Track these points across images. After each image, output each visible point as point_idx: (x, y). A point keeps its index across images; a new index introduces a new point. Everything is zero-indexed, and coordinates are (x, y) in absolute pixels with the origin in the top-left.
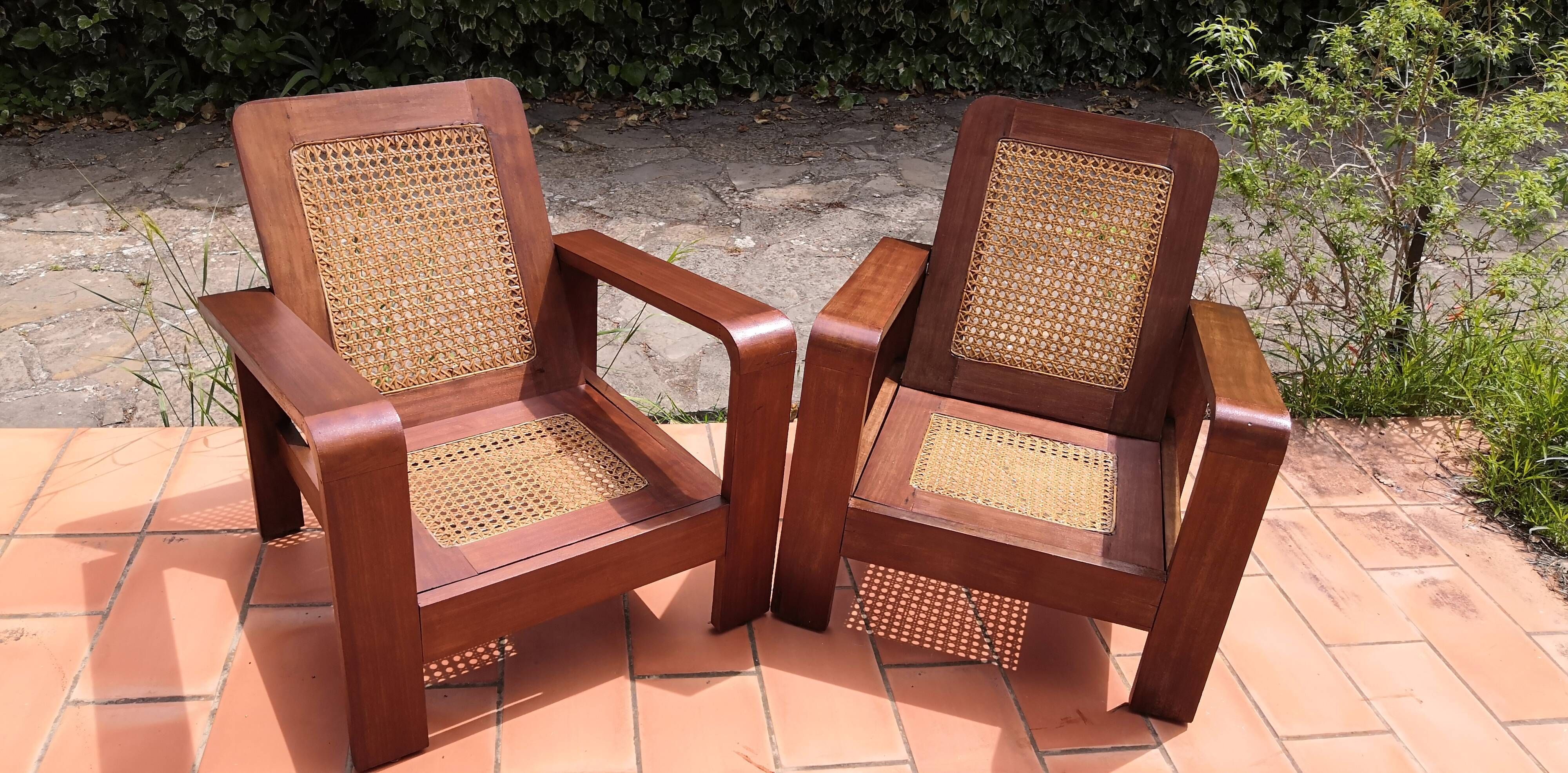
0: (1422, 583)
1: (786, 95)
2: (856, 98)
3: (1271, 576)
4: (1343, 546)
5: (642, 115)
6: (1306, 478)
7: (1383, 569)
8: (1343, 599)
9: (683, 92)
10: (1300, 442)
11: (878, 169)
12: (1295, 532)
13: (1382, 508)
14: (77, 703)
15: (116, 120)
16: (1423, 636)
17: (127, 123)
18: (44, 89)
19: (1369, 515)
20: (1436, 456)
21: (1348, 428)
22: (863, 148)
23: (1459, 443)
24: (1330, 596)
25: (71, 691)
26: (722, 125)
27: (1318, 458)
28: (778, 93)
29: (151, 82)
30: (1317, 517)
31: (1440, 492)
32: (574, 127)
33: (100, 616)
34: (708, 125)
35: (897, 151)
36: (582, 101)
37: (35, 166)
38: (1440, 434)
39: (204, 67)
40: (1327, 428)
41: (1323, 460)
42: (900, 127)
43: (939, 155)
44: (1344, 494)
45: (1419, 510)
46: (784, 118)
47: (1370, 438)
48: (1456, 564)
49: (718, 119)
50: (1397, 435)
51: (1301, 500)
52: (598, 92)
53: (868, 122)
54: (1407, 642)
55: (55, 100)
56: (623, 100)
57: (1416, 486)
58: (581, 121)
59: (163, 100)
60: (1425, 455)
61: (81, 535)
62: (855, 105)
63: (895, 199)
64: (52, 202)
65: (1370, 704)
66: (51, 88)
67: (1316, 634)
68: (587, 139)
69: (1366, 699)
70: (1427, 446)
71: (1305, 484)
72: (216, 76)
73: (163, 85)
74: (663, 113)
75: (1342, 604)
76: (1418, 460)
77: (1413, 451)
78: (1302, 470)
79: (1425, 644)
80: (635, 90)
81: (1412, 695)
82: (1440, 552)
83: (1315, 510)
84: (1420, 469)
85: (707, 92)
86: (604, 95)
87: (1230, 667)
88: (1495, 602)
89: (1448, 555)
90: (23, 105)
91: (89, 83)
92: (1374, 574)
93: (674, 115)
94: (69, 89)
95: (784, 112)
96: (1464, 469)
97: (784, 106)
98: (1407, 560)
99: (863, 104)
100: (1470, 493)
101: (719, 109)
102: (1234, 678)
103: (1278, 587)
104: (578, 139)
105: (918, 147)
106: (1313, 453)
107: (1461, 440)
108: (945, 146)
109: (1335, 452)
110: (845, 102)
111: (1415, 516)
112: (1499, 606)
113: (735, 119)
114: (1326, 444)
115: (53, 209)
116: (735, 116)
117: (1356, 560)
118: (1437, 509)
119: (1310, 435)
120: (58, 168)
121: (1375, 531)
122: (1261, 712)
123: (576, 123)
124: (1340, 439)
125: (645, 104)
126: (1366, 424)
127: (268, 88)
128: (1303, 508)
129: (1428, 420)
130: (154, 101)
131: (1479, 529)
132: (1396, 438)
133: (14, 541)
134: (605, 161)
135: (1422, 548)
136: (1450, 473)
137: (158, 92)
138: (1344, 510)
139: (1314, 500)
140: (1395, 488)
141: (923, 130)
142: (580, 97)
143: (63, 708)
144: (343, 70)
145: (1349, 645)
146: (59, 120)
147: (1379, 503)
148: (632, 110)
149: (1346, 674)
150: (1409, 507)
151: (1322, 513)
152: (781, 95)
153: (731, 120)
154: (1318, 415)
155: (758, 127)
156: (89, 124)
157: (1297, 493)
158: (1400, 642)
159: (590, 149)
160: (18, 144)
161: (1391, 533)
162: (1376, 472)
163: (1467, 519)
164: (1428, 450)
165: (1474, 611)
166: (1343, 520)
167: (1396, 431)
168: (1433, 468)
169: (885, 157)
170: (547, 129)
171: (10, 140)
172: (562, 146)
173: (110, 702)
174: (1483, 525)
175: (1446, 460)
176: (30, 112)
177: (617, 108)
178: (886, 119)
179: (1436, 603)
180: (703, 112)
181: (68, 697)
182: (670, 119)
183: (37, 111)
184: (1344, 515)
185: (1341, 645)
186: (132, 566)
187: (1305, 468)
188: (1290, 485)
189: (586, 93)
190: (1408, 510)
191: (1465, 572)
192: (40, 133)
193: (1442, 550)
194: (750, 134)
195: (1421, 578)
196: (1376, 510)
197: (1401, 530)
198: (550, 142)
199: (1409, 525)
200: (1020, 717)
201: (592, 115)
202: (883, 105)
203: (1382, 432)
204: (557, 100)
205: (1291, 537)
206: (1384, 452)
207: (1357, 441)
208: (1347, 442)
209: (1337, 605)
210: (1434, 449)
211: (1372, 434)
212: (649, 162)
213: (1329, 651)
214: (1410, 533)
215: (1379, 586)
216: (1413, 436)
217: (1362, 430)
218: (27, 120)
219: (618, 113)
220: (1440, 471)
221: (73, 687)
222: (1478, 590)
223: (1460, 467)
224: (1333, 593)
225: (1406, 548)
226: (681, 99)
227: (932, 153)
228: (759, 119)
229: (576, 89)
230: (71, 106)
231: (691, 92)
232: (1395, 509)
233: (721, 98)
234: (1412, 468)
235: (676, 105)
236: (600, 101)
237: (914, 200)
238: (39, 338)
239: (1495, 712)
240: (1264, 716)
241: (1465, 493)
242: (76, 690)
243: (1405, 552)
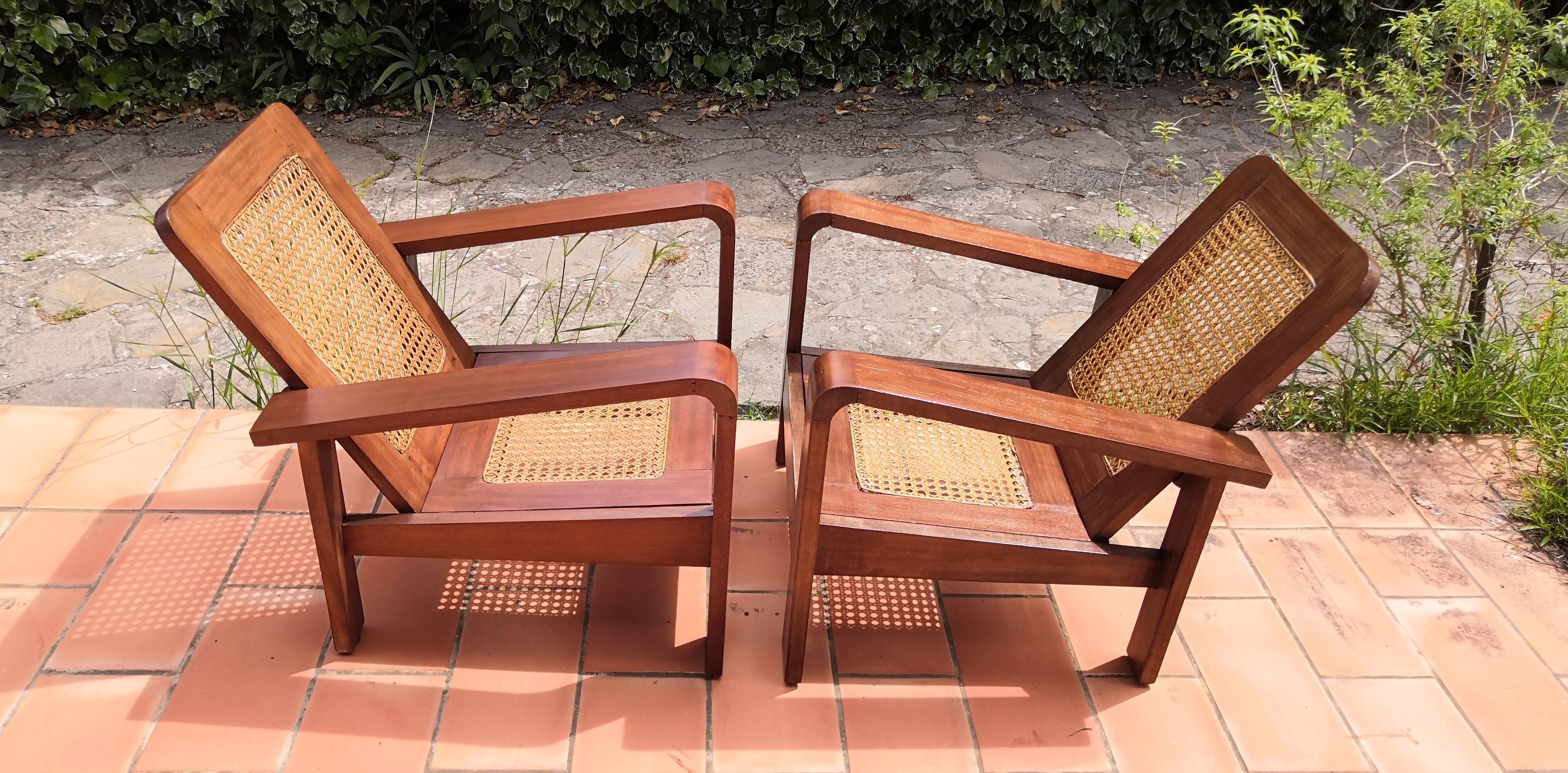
0: (1444, 614)
1: (870, 85)
2: (941, 89)
3: (1274, 600)
4: (1361, 570)
5: (724, 106)
6: (1334, 496)
7: (1402, 598)
8: (1350, 627)
9: (766, 83)
10: (1335, 457)
11: (954, 161)
12: (1310, 555)
13: (1414, 532)
14: (50, 671)
15: (226, 110)
16: (1434, 672)
17: (236, 113)
18: (165, 81)
19: (1398, 538)
20: (1486, 477)
21: (1392, 444)
22: (942, 139)
23: (1517, 464)
24: (1336, 624)
25: (46, 660)
26: (802, 116)
27: (1352, 474)
28: (863, 84)
29: (259, 73)
30: (1338, 538)
31: (1485, 516)
32: (655, 118)
33: (87, 589)
34: (787, 116)
35: (975, 143)
36: (666, 92)
37: (148, 153)
38: (1495, 453)
39: (308, 60)
40: (1369, 443)
41: (1357, 478)
42: (982, 118)
43: (1019, 147)
44: (1373, 515)
45: (1455, 535)
46: (865, 109)
47: (1415, 455)
48: (1488, 596)
49: (799, 110)
50: (1446, 453)
51: (1323, 520)
52: (683, 83)
53: (950, 114)
54: (1414, 678)
55: (172, 92)
56: (708, 90)
57: (1457, 510)
58: (663, 112)
59: (270, 92)
60: (1474, 475)
61: (86, 510)
62: (939, 96)
63: (965, 192)
64: (158, 188)
65: (1358, 743)
66: (170, 80)
67: (1312, 665)
68: (666, 130)
69: (1355, 737)
70: (1479, 466)
71: (1332, 502)
72: (319, 67)
73: (269, 78)
74: (744, 104)
75: (1348, 633)
76: (1466, 480)
77: (1460, 470)
78: (1332, 488)
79: (1434, 681)
80: (717, 80)
81: (1408, 736)
82: (1471, 582)
83: (1337, 530)
84: (1466, 491)
85: (790, 83)
86: (688, 86)
87: (1210, 695)
88: (1525, 639)
89: (1479, 585)
90: (143, 97)
91: (204, 75)
92: (1391, 603)
93: (755, 106)
94: (186, 81)
95: (865, 103)
96: (1517, 493)
97: (866, 97)
98: (1432, 589)
99: (948, 95)
100: (1517, 519)
101: (801, 100)
102: (1211, 707)
103: (1280, 611)
104: (657, 130)
105: (998, 139)
106: (1347, 470)
107: (1519, 460)
108: (1027, 138)
109: (1373, 469)
110: (930, 93)
111: (1451, 542)
112: (1529, 644)
113: (816, 110)
114: (1364, 460)
115: (158, 195)
116: (817, 106)
117: (1373, 586)
118: (1477, 535)
119: (1348, 450)
120: (169, 156)
121: (1401, 556)
122: (1234, 744)
123: (658, 114)
124: (1380, 456)
125: (728, 95)
126: (1412, 439)
127: (366, 80)
128: (1324, 528)
129: (1485, 438)
130: (261, 92)
131: (1523, 560)
132: (1445, 456)
133: (25, 514)
134: (680, 152)
135: (1452, 576)
136: (1500, 496)
137: (265, 83)
138: (1370, 532)
139: (1339, 520)
140: (1432, 511)
141: (1006, 121)
142: (664, 88)
143: (36, 676)
144: (437, 62)
145: (1347, 678)
146: (175, 110)
147: (1410, 526)
148: (715, 101)
149: (1338, 709)
150: (1445, 532)
151: (1344, 535)
152: (866, 86)
153: (812, 111)
154: (1358, 429)
155: (838, 118)
156: (202, 114)
157: (1321, 512)
158: (1406, 677)
159: (667, 140)
160: (137, 134)
161: (1419, 558)
162: (1415, 493)
163: (1510, 547)
164: (1479, 469)
165: (1497, 648)
166: (1367, 543)
167: (1446, 449)
168: (1482, 490)
169: (962, 149)
170: (628, 119)
171: (130, 130)
172: (640, 137)
173: (80, 673)
174: (1527, 554)
175: (1498, 482)
176: (150, 103)
177: (699, 99)
178: (969, 112)
179: (1456, 637)
180: (785, 103)
181: (43, 666)
182: (751, 110)
183: (156, 102)
184: (1370, 537)
185: (1338, 678)
186: (126, 542)
187: (1335, 485)
188: (1314, 503)
189: (670, 84)
190: (1443, 535)
191: (1496, 605)
192: (157, 122)
193: (1475, 580)
194: (828, 126)
195: (1443, 608)
196: (1406, 533)
197: (1430, 556)
198: (629, 132)
199: (1441, 552)
200: (970, 736)
201: (674, 106)
202: (968, 96)
203: (1431, 449)
204: (642, 91)
205: (1304, 559)
206: (1428, 471)
207: (1400, 458)
208: (1388, 458)
209: (1342, 634)
210: (1486, 468)
211: (1418, 451)
212: (723, 154)
213: (1323, 684)
214: (1441, 560)
215: (1393, 615)
216: (1465, 454)
217: (1408, 446)
218: (147, 110)
219: (700, 104)
220: (1489, 494)
221: (49, 656)
222: (1507, 625)
223: (1512, 491)
224: (1339, 620)
225: (1433, 576)
226: (763, 90)
227: (1012, 145)
228: (841, 110)
229: (660, 80)
230: (187, 97)
231: (773, 82)
232: (1429, 534)
233: (803, 89)
234: (1457, 489)
235: (758, 96)
236: (685, 92)
237: (985, 194)
238: (128, 317)
239: (1500, 758)
240: (1236, 749)
241: (1513, 519)
242: (51, 659)
243: (1431, 580)
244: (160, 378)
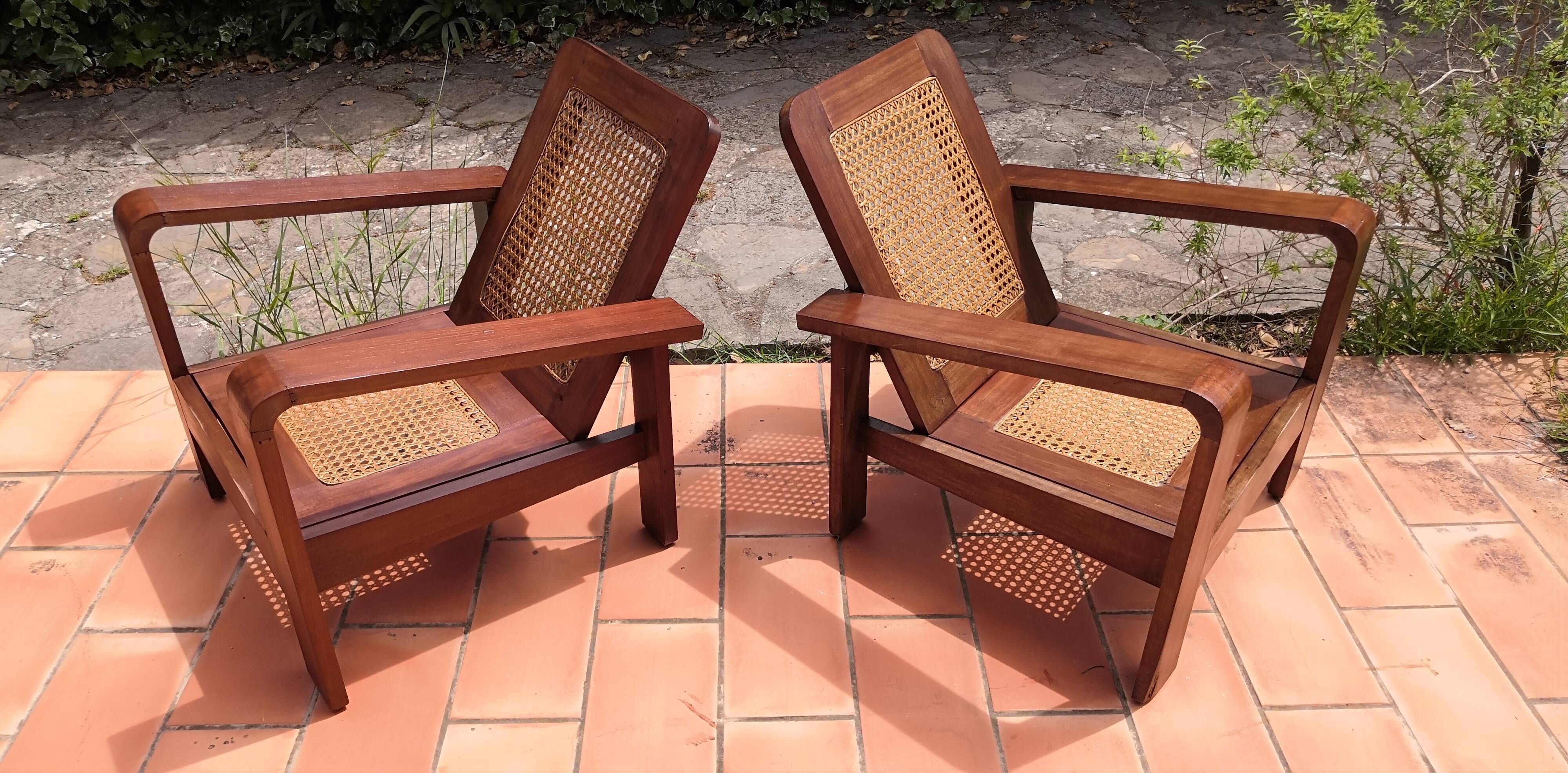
0: (1472, 541)
1: (902, 8)
2: (974, 9)
3: (1295, 531)
4: (1388, 498)
5: (752, 36)
6: (1363, 422)
7: (1428, 525)
8: (1373, 557)
9: (794, 10)
10: (1366, 382)
11: (987, 84)
12: (1335, 483)
13: (1445, 457)
14: (88, 631)
15: (258, 62)
16: (1458, 600)
17: (268, 64)
18: (197, 35)
19: (1428, 464)
20: (1524, 397)
21: (1427, 367)
22: (974, 61)
23: (1558, 383)
24: (1359, 554)
25: (85, 620)
26: (832, 43)
27: (1383, 399)
28: (894, 7)
29: (288, 23)
30: (1365, 466)
31: (1520, 439)
32: (683, 50)
33: (122, 550)
34: (817, 44)
35: (1010, 64)
36: (694, 24)
37: (184, 110)
38: (1536, 372)
39: (336, 7)
40: (1402, 367)
41: (1388, 402)
42: (1017, 37)
43: (1054, 67)
44: (1404, 441)
45: (1488, 459)
46: (896, 33)
47: (1450, 377)
48: (1519, 521)
49: (829, 37)
50: (1483, 372)
51: (1350, 448)
52: (711, 15)
53: (984, 34)
54: (1437, 607)
55: (205, 46)
56: (737, 20)
57: (1492, 432)
58: (691, 45)
59: (299, 42)
60: (1513, 395)
61: (120, 473)
62: (973, 16)
63: (999, 116)
64: (194, 145)
65: (1376, 674)
66: (202, 34)
67: (1332, 596)
68: (694, 63)
69: (1373, 669)
70: (1517, 386)
71: (1360, 429)
72: (346, 15)
73: (299, 27)
74: (773, 33)
75: (1371, 563)
76: (1503, 401)
77: (1497, 391)
78: (1361, 413)
79: (1458, 610)
80: (745, 10)
81: (1427, 666)
82: (1502, 507)
83: (1365, 458)
84: (1503, 413)
85: (819, 9)
86: (716, 17)
87: (1226, 629)
88: (1555, 565)
89: (1510, 510)
90: (177, 52)
91: (234, 28)
92: (1416, 530)
93: (784, 34)
94: (218, 35)
95: (897, 27)
96: (1556, 412)
97: (897, 21)
98: (1461, 516)
99: (982, 15)
100: (1555, 441)
101: (831, 27)
102: (1226, 641)
103: (1301, 542)
104: (685, 64)
105: (1032, 59)
106: (1378, 394)
107: (1561, 379)
108: (1063, 56)
109: (1405, 391)
110: (962, 13)
111: (1482, 466)
112: (1559, 570)
113: (847, 36)
114: (1396, 383)
115: (194, 151)
116: (847, 32)
117: (1400, 515)
118: (1512, 458)
119: (1380, 374)
120: (204, 111)
121: (1430, 483)
122: (1248, 679)
123: (685, 47)
124: (1414, 379)
125: (756, 25)
126: (1448, 360)
127: (394, 25)
128: (1352, 456)
129: (1526, 357)
130: (291, 42)
131: (1557, 482)
132: (1482, 376)
133: (62, 478)
134: (708, 85)
135: (1482, 502)
136: (1538, 417)
137: (294, 33)
138: (1399, 459)
139: (1367, 447)
140: (1466, 435)
141: (1041, 40)
142: (692, 20)
143: (76, 635)
144: (463, 4)
145: (1367, 609)
146: (208, 65)
147: (1442, 451)
148: (743, 31)
149: (1357, 640)
150: (1478, 456)
151: (1372, 462)
152: (899, 9)
153: (842, 38)
154: (1391, 353)
155: (869, 43)
156: (235, 68)
157: (1348, 439)
158: (1429, 607)
159: (695, 74)
160: (172, 90)
161: (1449, 484)
162: (1448, 416)
163: (1545, 469)
164: (1517, 390)
165: (1526, 574)
166: (1396, 471)
167: (1483, 369)
168: (1520, 411)
169: (996, 71)
170: (656, 54)
171: (166, 86)
172: (668, 72)
173: (116, 631)
174: (1563, 476)
175: (1537, 402)
176: (184, 59)
177: (727, 30)
178: (1003, 32)
179: (1483, 564)
180: (815, 30)
181: (82, 625)
182: (780, 39)
183: (190, 57)
184: (1398, 464)
185: (1358, 609)
186: (158, 503)
187: (1365, 410)
188: (1342, 430)
189: (698, 16)
190: (1476, 459)
191: (1528, 531)
192: (192, 78)
193: (1506, 505)
194: (859, 51)
195: (1472, 535)
196: (1437, 458)
197: (1461, 482)
198: (656, 68)
199: (1472, 476)
200: (981, 676)
201: (702, 38)
202: (1003, 15)
203: (1467, 370)
204: (670, 24)
205: (1329, 488)
206: (1463, 393)
207: (1435, 379)
208: (1422, 381)
209: (1364, 564)
210: (1525, 387)
211: (1453, 373)
212: (752, 85)
213: (1342, 615)
214: (1472, 485)
215: (1419, 544)
216: (1503, 374)
217: (1443, 368)
218: (182, 66)
219: (728, 35)
220: (1527, 416)
221: (87, 616)
222: (1537, 550)
223: (1552, 411)
224: (1362, 551)
225: (1463, 503)
226: (792, 17)
227: (1048, 64)
228: (871, 35)
229: (688, 12)
230: (219, 51)
231: (802, 10)
232: (1461, 458)
233: (833, 14)
234: (1493, 411)
235: (787, 25)
236: (713, 23)
237: (1019, 116)
238: (168, 276)
239: (1523, 687)
240: (1250, 683)
241: (1549, 441)
242: (89, 619)
243: (1460, 506)
244: (199, 335)
